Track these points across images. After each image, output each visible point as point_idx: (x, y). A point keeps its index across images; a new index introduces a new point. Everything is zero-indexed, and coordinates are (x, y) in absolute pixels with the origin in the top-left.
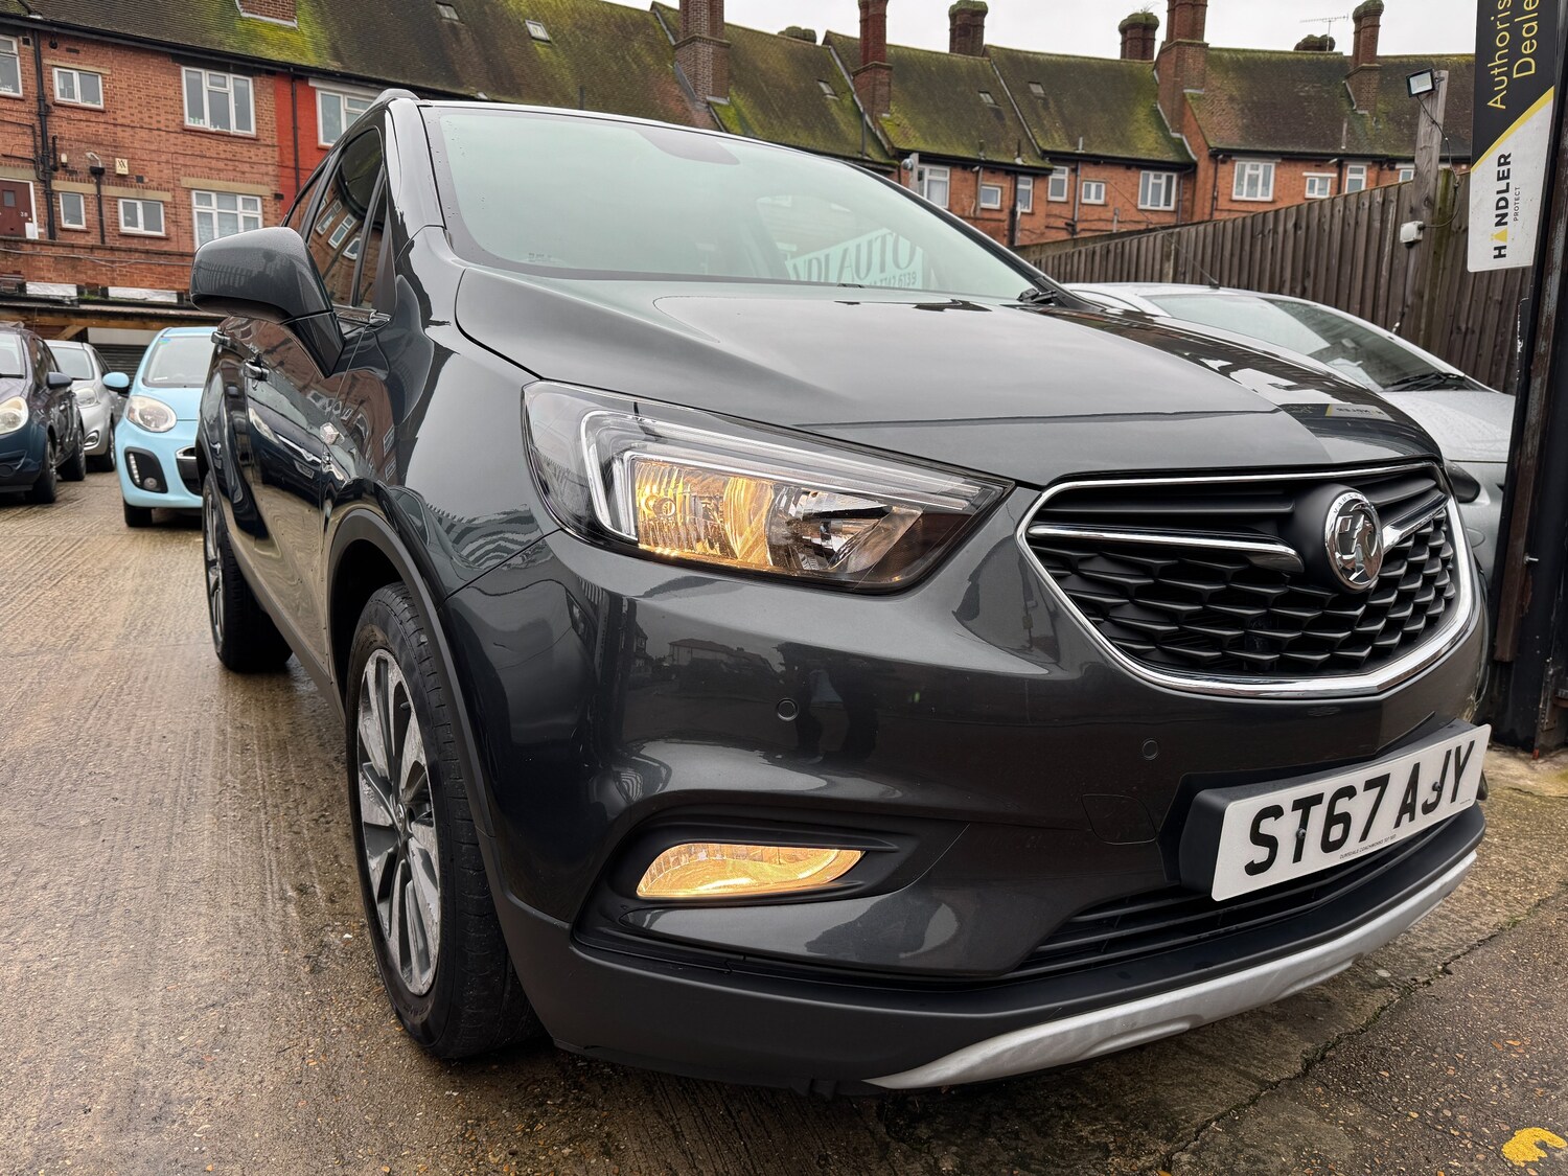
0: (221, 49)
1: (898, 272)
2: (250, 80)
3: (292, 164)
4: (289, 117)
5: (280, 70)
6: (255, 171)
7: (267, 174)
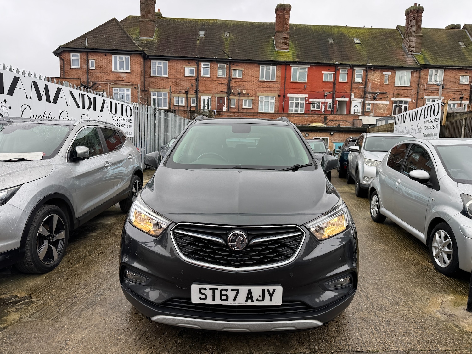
0: (270, 60)
1: (434, 117)
2: (276, 67)
3: (283, 87)
4: (284, 75)
5: (283, 63)
6: (274, 90)
7: (277, 90)
